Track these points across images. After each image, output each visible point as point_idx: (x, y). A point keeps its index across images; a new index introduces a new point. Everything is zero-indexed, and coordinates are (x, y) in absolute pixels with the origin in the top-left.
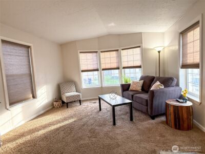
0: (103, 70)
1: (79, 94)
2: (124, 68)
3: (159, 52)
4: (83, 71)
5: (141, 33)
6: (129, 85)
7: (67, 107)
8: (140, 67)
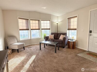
0: (31, 29)
1: (23, 43)
2: (42, 29)
3: (57, 24)
4: (20, 30)
5: (51, 15)
6: (48, 37)
7: (18, 52)
8: (49, 29)
